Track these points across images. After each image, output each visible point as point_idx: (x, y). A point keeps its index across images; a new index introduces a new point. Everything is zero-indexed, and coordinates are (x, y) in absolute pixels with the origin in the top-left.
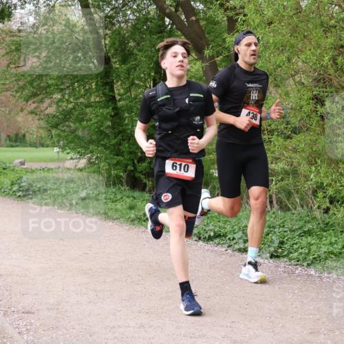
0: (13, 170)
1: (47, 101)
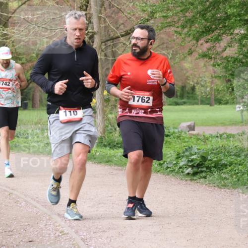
0: (178, 137)
1: (226, 39)
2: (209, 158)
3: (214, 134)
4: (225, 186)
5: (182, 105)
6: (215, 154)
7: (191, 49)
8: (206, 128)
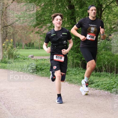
2: (38, 67)
3: (40, 59)
4: (43, 76)
5: (29, 49)
6: (40, 65)
7: (32, 30)
8: (37, 57)
